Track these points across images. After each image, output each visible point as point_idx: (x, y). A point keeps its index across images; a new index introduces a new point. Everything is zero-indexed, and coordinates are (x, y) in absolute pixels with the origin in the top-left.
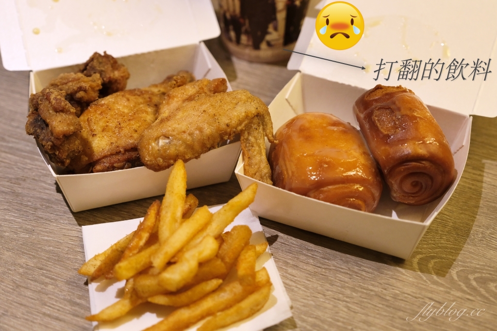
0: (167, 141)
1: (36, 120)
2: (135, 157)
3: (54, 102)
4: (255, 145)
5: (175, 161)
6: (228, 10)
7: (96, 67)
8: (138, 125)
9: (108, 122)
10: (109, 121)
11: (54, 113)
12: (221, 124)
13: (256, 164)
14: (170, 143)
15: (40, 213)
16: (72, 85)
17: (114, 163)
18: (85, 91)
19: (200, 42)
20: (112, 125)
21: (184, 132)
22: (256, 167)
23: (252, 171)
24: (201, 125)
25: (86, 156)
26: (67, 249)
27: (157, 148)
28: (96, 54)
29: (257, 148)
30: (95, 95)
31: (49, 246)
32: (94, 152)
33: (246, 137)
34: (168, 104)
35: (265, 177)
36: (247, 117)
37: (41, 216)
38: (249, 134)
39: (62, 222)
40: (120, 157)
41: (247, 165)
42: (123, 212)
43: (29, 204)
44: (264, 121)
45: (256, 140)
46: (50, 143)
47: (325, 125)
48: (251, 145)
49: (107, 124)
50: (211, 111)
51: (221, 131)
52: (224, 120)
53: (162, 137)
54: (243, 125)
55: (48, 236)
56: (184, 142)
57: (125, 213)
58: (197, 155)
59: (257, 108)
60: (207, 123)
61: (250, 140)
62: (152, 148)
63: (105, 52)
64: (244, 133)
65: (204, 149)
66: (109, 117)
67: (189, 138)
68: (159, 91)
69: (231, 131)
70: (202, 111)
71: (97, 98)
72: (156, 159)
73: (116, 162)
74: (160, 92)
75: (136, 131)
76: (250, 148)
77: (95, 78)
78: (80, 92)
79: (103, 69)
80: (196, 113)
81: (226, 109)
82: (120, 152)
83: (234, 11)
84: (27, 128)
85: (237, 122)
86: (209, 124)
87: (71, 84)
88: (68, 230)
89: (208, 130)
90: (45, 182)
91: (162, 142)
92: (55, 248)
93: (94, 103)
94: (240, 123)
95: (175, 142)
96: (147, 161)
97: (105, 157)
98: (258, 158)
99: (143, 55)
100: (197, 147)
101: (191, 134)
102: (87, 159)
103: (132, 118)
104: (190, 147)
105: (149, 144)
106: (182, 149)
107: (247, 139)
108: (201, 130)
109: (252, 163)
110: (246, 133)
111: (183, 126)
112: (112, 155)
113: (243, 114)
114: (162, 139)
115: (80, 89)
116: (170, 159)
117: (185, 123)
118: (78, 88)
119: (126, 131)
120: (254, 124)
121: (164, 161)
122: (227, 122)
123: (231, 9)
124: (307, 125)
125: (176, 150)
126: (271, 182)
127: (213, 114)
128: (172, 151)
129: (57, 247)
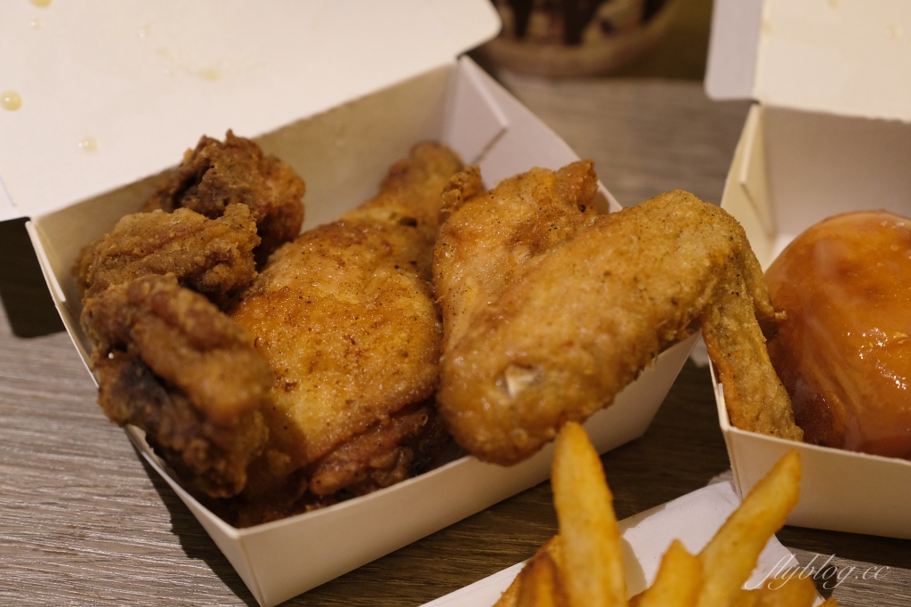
0: (528, 377)
1: (128, 379)
2: (421, 427)
3: (190, 323)
4: (739, 339)
5: (558, 426)
7: (227, 183)
8: (403, 335)
9: (319, 342)
10: (318, 337)
11: (196, 355)
12: (658, 302)
13: (755, 391)
14: (536, 382)
16: (183, 252)
17: (368, 460)
18: (228, 262)
19: (459, 57)
20: (334, 347)
21: (570, 344)
22: (757, 397)
23: (748, 411)
24: (608, 314)
25: (281, 450)
27: (503, 402)
28: (205, 143)
29: (748, 346)
30: (247, 265)
32: (303, 437)
33: (716, 323)
34: (460, 257)
35: (784, 422)
36: (714, 266)
38: (721, 309)
40: (379, 438)
41: (735, 399)
42: (397, 582)
44: (744, 267)
45: (740, 322)
46: (199, 443)
47: (894, 248)
48: (731, 340)
49: (318, 348)
50: (622, 269)
51: (661, 320)
52: (662, 290)
53: (511, 369)
54: (708, 291)
56: (577, 371)
57: (403, 583)
58: (607, 399)
59: (731, 238)
60: (623, 307)
61: (726, 329)
62: (493, 403)
63: (230, 134)
64: (712, 312)
65: (626, 378)
66: (317, 328)
67: (586, 357)
68: (393, 216)
69: (682, 315)
70: (602, 276)
71: (256, 274)
72: (507, 432)
73: (375, 454)
74: (398, 218)
75: (406, 355)
76: (730, 349)
77: (239, 220)
78: (217, 269)
79: (245, 185)
80: (586, 285)
81: (659, 257)
82: (377, 422)
84: (107, 406)
85: (694, 287)
86: (629, 308)
87: (176, 246)
89: (628, 326)
90: (140, 532)
91: (516, 384)
93: (253, 290)
94: (701, 286)
95: (554, 375)
96: (484, 443)
97: (339, 445)
98: (755, 371)
99: (317, 119)
100: (609, 378)
101: (588, 346)
102: (287, 459)
103: (378, 318)
104: (592, 382)
105: (479, 394)
106: (573, 392)
107: (719, 327)
108: (610, 328)
109: (745, 390)
110: (716, 310)
111: (562, 327)
112: (356, 434)
113: (707, 263)
114: (514, 374)
115: (215, 259)
116: (546, 425)
117: (565, 318)
118: (208, 257)
119: (376, 360)
120: (729, 283)
121: (531, 435)
122: (670, 292)
124: (850, 255)
125: (558, 397)
126: (798, 431)
127: (631, 275)
128: (548, 402)
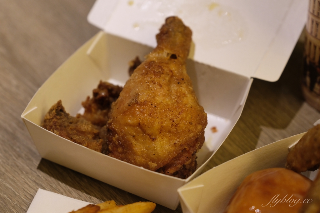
6: (309, 55)
15: (20, 162)
17: (184, 163)
26: (16, 203)
31: (5, 194)
37: (18, 164)
39: (30, 177)
43: (18, 150)
55: (11, 185)
82: (185, 150)
83: (314, 59)
88: (30, 186)
92: (9, 197)
123: (312, 56)
129: (10, 197)
